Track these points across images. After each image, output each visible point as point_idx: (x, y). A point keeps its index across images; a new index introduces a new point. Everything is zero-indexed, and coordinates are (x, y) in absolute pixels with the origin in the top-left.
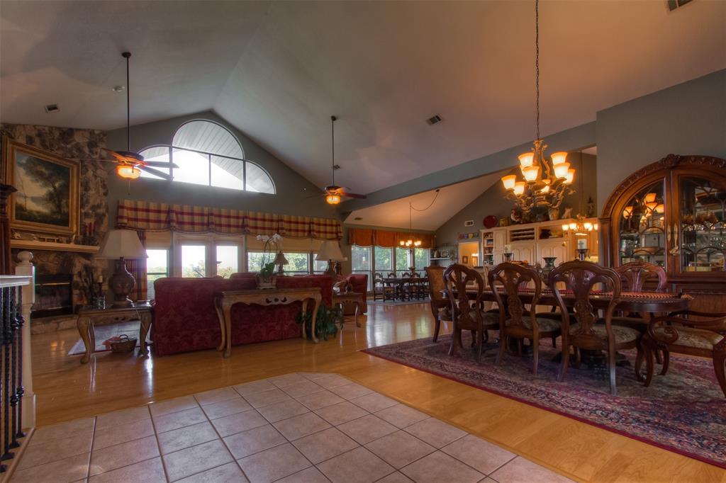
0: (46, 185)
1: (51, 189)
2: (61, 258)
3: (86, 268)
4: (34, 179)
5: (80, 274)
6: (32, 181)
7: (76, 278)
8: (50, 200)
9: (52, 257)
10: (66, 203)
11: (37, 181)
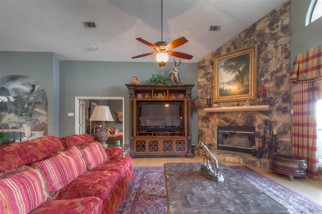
0: (234, 72)
1: (237, 73)
2: (245, 115)
3: (266, 122)
4: (228, 71)
5: (259, 127)
6: (227, 73)
7: (257, 130)
8: (237, 80)
9: (240, 115)
10: (247, 78)
11: (229, 72)
